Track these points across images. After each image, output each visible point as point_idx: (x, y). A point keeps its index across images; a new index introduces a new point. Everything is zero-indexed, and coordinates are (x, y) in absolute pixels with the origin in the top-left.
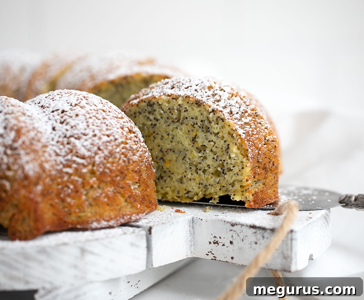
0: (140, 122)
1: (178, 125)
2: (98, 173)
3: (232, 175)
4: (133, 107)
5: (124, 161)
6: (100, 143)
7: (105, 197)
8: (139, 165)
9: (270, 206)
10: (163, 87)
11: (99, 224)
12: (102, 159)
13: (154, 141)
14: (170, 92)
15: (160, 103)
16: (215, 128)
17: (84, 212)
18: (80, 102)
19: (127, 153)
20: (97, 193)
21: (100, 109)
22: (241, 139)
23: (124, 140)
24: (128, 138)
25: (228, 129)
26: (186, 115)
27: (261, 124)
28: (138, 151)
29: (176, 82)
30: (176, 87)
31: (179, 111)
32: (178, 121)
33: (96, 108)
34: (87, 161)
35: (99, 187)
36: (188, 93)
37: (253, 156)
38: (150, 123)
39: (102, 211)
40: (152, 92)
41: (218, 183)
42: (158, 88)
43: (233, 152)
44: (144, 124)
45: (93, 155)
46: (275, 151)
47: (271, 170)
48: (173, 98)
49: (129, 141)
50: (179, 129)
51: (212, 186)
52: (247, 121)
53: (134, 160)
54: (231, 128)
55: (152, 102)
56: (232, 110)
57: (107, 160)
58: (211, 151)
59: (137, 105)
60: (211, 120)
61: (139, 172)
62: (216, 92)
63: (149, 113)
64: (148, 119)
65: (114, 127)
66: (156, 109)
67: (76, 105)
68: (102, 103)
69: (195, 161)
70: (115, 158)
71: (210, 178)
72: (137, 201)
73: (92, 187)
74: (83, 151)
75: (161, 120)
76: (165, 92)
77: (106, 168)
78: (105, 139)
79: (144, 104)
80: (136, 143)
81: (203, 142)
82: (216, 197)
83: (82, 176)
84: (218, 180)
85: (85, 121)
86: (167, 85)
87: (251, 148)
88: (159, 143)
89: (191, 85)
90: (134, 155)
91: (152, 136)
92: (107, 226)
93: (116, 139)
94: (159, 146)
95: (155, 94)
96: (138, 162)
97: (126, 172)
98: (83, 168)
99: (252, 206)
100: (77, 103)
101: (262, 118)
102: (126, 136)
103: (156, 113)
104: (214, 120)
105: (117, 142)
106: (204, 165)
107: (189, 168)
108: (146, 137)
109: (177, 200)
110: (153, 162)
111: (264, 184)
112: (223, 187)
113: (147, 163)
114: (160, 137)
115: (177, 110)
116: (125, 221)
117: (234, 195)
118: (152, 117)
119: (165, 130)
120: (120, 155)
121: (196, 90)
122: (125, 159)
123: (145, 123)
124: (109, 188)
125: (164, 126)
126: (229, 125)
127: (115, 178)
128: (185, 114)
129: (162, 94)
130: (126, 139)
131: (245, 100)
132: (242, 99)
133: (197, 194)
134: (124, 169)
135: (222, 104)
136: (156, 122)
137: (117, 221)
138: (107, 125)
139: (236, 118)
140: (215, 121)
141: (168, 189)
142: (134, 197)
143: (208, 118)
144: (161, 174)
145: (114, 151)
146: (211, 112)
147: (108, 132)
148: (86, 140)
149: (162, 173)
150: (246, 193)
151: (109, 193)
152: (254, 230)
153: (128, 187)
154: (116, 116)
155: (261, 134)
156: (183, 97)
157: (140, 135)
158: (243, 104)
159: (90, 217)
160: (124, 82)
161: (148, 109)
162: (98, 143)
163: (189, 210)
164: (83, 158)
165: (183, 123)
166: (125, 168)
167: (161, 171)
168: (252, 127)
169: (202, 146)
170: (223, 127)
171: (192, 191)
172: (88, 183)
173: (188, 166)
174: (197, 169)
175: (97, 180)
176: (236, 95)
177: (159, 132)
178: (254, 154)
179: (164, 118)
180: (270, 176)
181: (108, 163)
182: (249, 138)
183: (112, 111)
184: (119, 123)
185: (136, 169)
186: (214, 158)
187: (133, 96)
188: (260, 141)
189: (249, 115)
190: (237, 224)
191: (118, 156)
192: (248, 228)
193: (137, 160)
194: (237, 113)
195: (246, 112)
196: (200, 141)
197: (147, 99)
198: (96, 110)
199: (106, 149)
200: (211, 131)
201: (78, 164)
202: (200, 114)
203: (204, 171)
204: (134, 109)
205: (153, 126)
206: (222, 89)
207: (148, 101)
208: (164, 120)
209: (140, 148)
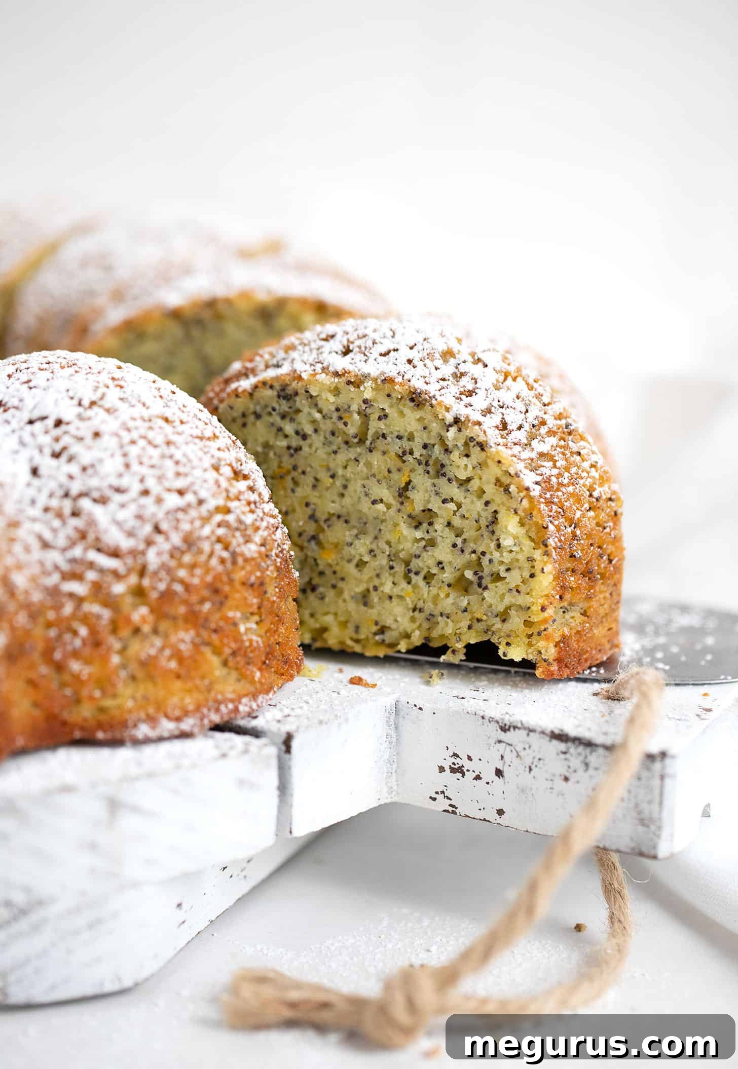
0: (256, 440)
1: (360, 454)
2: (154, 595)
3: (504, 591)
4: (239, 400)
5: (223, 561)
6: (161, 515)
7: (170, 659)
8: (258, 567)
9: (598, 672)
10: (322, 347)
11: (153, 728)
12: (166, 558)
13: (293, 491)
14: (340, 363)
15: (314, 394)
16: (461, 466)
17: (115, 696)
18: (104, 395)
19: (230, 539)
20: (151, 647)
21: (158, 417)
22: (531, 499)
23: (221, 502)
24: (231, 495)
25: (494, 471)
26: (383, 427)
27: (579, 454)
28: (257, 529)
29: (356, 336)
30: (357, 349)
31: (365, 416)
32: (362, 441)
33: (146, 413)
34: (125, 564)
35: (155, 631)
36: (388, 368)
37: (559, 544)
38: (284, 443)
39: (162, 693)
40: (290, 360)
41: (465, 610)
42: (307, 349)
43: (507, 533)
44: (267, 446)
45: (142, 546)
46: (615, 524)
47: (603, 576)
48: (349, 383)
49: (233, 505)
50: (361, 464)
51: (448, 618)
52: (544, 448)
53: (248, 554)
54: (504, 469)
55: (289, 388)
56: (508, 419)
57: (179, 560)
58: (449, 524)
59: (251, 395)
60: (450, 445)
61: (259, 587)
62: (463, 368)
63: (283, 417)
64: (280, 433)
65: (193, 468)
66: (301, 408)
67: (93, 403)
68: (161, 397)
69: (403, 550)
70: (200, 552)
71: (442, 595)
72: (253, 663)
73: (137, 631)
74: (115, 537)
75: (314, 436)
76: (325, 364)
77: (174, 579)
78: (173, 501)
79: (269, 393)
80: (253, 506)
81: (428, 502)
82: (460, 646)
83: (110, 602)
84: (464, 603)
85: (118, 453)
86: (332, 341)
87: (556, 523)
88: (307, 497)
89: (396, 347)
90: (247, 542)
91: (289, 478)
92: (177, 733)
93: (201, 502)
94: (307, 505)
95: (299, 367)
96: (259, 560)
97: (227, 588)
98: (115, 581)
99: (553, 674)
100: (94, 398)
101: (582, 438)
102: (227, 491)
103: (302, 418)
104: (459, 445)
105: (204, 510)
106: (427, 561)
107: (387, 568)
108: (272, 478)
109: (352, 647)
110: (292, 553)
111: (584, 614)
112: (479, 620)
113: (279, 560)
114: (309, 480)
115: (359, 413)
116: (222, 718)
117: (508, 644)
118: (289, 428)
119: (325, 464)
120: (212, 545)
121: (409, 362)
122: (225, 554)
123: (271, 443)
124: (182, 635)
125: (322, 453)
126: (499, 462)
127: (197, 608)
128: (382, 425)
129: (319, 367)
130: (228, 498)
131: (540, 390)
132: (531, 388)
133: (407, 636)
134: (221, 581)
135: (480, 402)
136: (302, 443)
137: (202, 719)
138: (177, 463)
139: (516, 441)
140: (462, 448)
141: (329, 619)
142: (245, 652)
143: (442, 440)
144: (311, 579)
145: (196, 534)
146: (451, 425)
147: (180, 484)
148: (123, 506)
149: (315, 575)
150: (538, 641)
151: (182, 647)
152: (562, 746)
153: (232, 628)
154: (200, 434)
155: (581, 482)
156: (375, 380)
157: (261, 483)
158: (534, 400)
159: (130, 711)
160: (206, 315)
161: (280, 405)
162: (154, 515)
163: (384, 678)
164: (115, 554)
165: (375, 447)
166: (225, 579)
167: (312, 570)
168: (558, 464)
169: (424, 511)
170: (481, 465)
171: (394, 626)
172: (128, 620)
173: (384, 562)
174: (409, 571)
175: (152, 611)
176: (516, 374)
177: (308, 469)
178: (563, 538)
179: (322, 433)
180: (601, 592)
181: (181, 565)
182: (551, 495)
183: (190, 419)
184: (209, 456)
185: (253, 579)
186: (454, 546)
187: (237, 366)
188: (579, 501)
189: (551, 433)
190: (515, 728)
191: (206, 547)
192: (548, 738)
193: (256, 555)
194: (520, 428)
195: (543, 423)
196: (419, 499)
197: (277, 378)
198: (146, 418)
199: (176, 528)
200: (450, 475)
201: (102, 571)
202: (420, 427)
203: (429, 578)
204: (240, 404)
205: (292, 451)
206: (479, 360)
207: (281, 385)
208: (322, 438)
209: (262, 519)
